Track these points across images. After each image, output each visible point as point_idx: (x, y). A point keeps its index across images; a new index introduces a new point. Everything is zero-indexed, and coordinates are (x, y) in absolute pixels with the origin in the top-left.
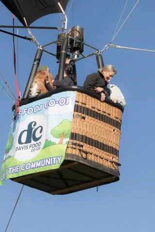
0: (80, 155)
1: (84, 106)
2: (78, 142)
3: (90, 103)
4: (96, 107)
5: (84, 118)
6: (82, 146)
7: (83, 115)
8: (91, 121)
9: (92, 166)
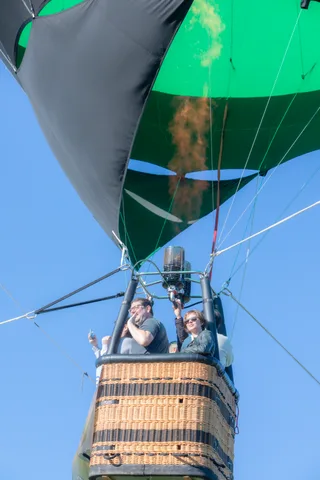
0: (108, 462)
1: (116, 382)
2: (105, 443)
3: (128, 374)
4: (140, 375)
5: (117, 402)
6: (112, 447)
7: (114, 398)
8: (130, 403)
9: (132, 473)
